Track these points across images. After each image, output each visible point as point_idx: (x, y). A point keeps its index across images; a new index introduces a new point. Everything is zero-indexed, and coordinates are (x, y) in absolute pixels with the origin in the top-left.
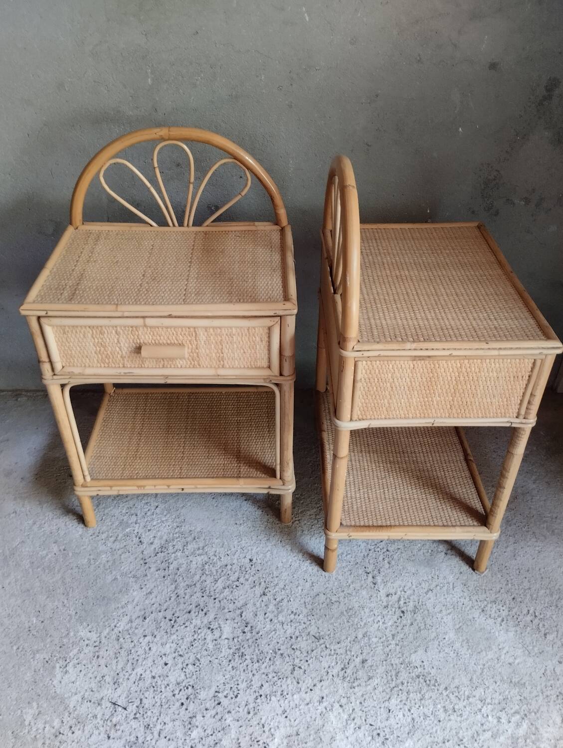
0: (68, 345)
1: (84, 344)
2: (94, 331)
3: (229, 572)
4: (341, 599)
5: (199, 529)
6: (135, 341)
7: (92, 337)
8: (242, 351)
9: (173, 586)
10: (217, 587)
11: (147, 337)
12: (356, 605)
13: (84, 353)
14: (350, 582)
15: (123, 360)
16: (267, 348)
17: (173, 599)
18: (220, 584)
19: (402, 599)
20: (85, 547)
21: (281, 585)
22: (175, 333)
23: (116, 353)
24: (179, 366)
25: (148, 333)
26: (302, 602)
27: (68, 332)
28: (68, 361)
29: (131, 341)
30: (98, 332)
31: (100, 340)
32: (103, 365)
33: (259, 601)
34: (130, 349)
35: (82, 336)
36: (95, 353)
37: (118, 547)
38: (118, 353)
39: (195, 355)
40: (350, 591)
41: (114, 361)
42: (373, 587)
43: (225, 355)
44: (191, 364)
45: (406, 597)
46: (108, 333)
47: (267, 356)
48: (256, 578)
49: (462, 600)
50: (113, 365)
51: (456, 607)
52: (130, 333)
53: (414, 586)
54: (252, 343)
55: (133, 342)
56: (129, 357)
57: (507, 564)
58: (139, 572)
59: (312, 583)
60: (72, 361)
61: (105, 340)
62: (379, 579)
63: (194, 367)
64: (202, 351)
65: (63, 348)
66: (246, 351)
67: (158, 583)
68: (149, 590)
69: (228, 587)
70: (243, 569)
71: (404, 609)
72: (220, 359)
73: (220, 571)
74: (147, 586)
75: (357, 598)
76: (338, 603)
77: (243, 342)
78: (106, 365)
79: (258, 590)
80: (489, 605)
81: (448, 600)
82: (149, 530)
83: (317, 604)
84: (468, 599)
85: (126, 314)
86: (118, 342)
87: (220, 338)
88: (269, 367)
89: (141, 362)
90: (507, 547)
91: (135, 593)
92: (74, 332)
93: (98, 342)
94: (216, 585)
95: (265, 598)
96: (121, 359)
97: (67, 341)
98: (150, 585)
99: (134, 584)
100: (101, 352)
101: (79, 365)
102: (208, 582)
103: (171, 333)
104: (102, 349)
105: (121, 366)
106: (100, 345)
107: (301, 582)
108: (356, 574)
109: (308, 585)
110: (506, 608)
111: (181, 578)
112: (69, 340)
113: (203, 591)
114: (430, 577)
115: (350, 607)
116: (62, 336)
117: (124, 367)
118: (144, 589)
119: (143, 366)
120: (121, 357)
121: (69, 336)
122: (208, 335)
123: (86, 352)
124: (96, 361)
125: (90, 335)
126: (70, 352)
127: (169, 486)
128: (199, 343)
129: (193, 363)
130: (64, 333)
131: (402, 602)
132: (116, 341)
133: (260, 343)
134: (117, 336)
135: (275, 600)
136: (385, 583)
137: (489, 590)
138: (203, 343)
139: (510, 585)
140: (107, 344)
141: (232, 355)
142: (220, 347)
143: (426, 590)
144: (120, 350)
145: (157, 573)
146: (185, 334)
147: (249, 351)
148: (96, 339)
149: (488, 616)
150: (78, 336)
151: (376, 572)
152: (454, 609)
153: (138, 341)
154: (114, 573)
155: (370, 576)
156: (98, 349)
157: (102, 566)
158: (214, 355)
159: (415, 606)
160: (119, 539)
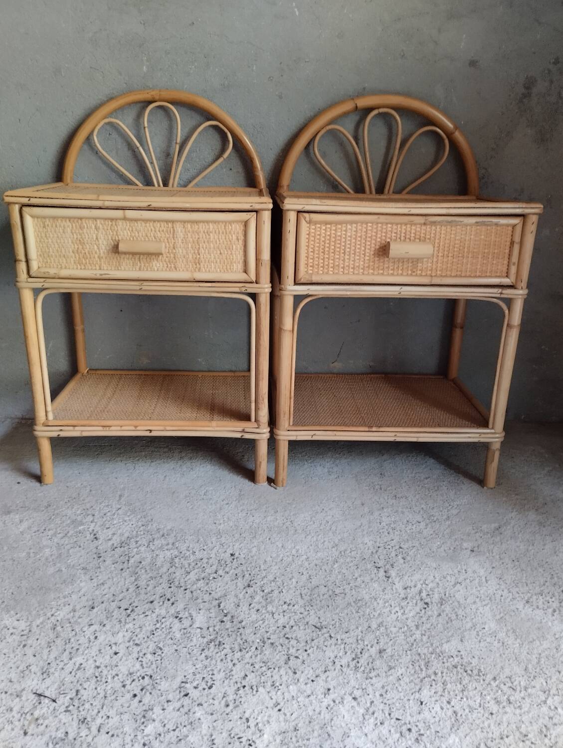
0: (46, 241)
1: (62, 241)
2: (74, 225)
3: (205, 565)
4: (347, 591)
5: (169, 528)
6: (114, 239)
7: (72, 233)
8: (219, 252)
9: (133, 578)
10: (189, 579)
11: (126, 234)
12: (367, 597)
13: (61, 252)
14: (356, 575)
15: (100, 261)
16: (243, 248)
17: (131, 590)
18: (192, 576)
19: (424, 591)
20: (24, 542)
21: (271, 577)
22: (153, 229)
23: (94, 252)
24: (156, 269)
25: (127, 228)
26: (298, 593)
27: (48, 225)
28: (45, 260)
29: (110, 238)
30: (78, 227)
31: (79, 237)
32: (79, 267)
33: (243, 593)
34: (108, 248)
35: (61, 231)
36: (73, 252)
37: (66, 542)
38: (96, 253)
39: (172, 256)
40: (357, 584)
41: (91, 262)
42: (386, 580)
43: (202, 257)
44: (167, 267)
45: (428, 589)
46: (87, 228)
47: (243, 258)
48: (238, 571)
49: (500, 592)
50: (90, 268)
51: (493, 599)
52: (109, 228)
53: (437, 580)
54: (229, 243)
55: (112, 239)
56: (106, 258)
57: (548, 560)
58: (91, 565)
59: (310, 576)
60: (49, 261)
61: (84, 237)
62: (393, 573)
63: (170, 270)
64: (180, 251)
65: (41, 245)
66: (222, 252)
67: (114, 575)
68: (102, 581)
69: (203, 579)
70: (223, 562)
71: (428, 600)
72: (197, 261)
73: (193, 564)
74: (100, 578)
75: (367, 590)
76: (343, 595)
77: (219, 241)
78: (83, 267)
79: (241, 583)
80: (535, 597)
81: (482, 592)
82: (107, 528)
83: (316, 595)
84: (506, 591)
85: (107, 204)
86: (97, 238)
87: (197, 237)
88: (245, 271)
89: (118, 264)
90: (544, 545)
91: (83, 584)
92: (54, 226)
93: (77, 238)
94: (188, 577)
95: (250, 590)
96: (98, 260)
97: (46, 236)
98: (102, 577)
99: (82, 575)
100: (79, 251)
101: (55, 266)
102: (177, 574)
103: (150, 229)
104: (80, 247)
105: (98, 268)
106: (78, 242)
107: (296, 575)
108: (363, 568)
109: (304, 578)
110: (556, 599)
111: (143, 571)
112: (48, 235)
113: (171, 582)
114: (456, 571)
115: (359, 598)
116: (41, 230)
117: (100, 269)
118: (95, 580)
119: (119, 268)
120: (99, 257)
121: (49, 230)
122: (185, 232)
123: (63, 251)
124: (72, 262)
125: (69, 230)
126: (47, 250)
127: (136, 427)
128: (177, 241)
129: (169, 266)
130: (44, 227)
131: (424, 594)
132: (95, 238)
133: (237, 242)
134: (96, 232)
135: (263, 591)
136: (401, 577)
137: (531, 583)
138: (180, 241)
139: (556, 579)
140: (85, 241)
141: (209, 257)
142: (197, 247)
143: (453, 583)
144: (98, 249)
145: (113, 566)
146: (163, 231)
147: (226, 252)
148: (75, 234)
149: (534, 607)
150: (57, 231)
151: (388, 566)
152: (491, 601)
153: (117, 239)
154: (58, 565)
155: (382, 570)
156: (76, 247)
157: (43, 559)
158: (191, 256)
159: (441, 598)
160: (69, 535)
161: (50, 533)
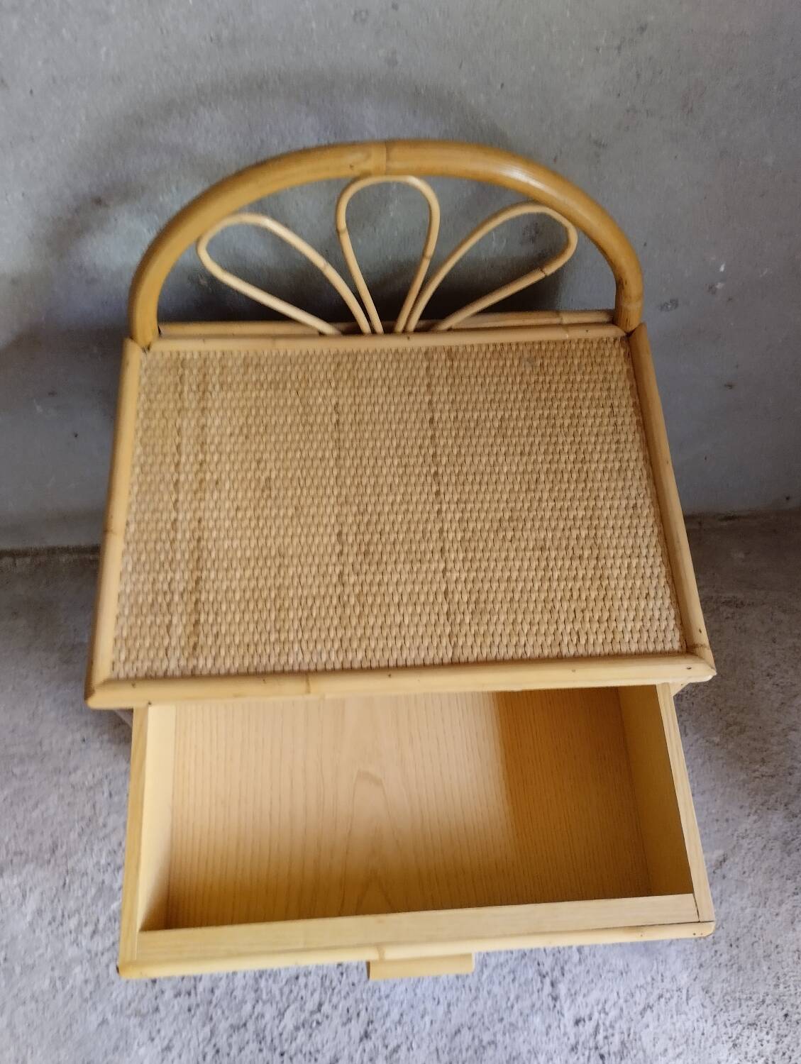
3: (303, 993)
4: (499, 1037)
9: (207, 1029)
10: (285, 1027)
12: (524, 1049)
14: (512, 997)
17: (209, 1058)
18: (289, 1021)
19: (601, 1031)
20: (41, 951)
21: (395, 1015)
26: (433, 1048)
33: (359, 1052)
37: (100, 948)
40: (513, 1019)
42: (552, 1006)
45: (608, 1023)
48: (351, 1001)
49: (702, 1024)
51: (690, 1041)
53: (622, 1001)
57: (779, 942)
58: (145, 1002)
59: (449, 1005)
62: (562, 989)
67: (181, 1025)
68: (166, 1042)
69: (303, 1025)
70: (327, 983)
71: (604, 1051)
73: (286, 990)
74: (163, 1033)
75: (526, 1033)
76: (493, 1046)
79: (357, 1028)
80: (746, 1033)
81: (678, 1025)
83: (457, 1051)
84: (710, 1022)
90: (780, 904)
91: (142, 1051)
94: (282, 1024)
95: (369, 1045)
98: (167, 1031)
99: (138, 1030)
102: (268, 1017)
107: (430, 1005)
108: (523, 980)
109: (441, 1009)
110: (773, 1037)
111: (219, 1012)
113: (260, 1038)
114: (649, 979)
115: (514, 1054)
118: (157, 1041)
131: (600, 1037)
135: (387, 1047)
136: (573, 996)
137: (746, 999)
139: (782, 986)
143: (640, 1008)
145: (176, 1002)
149: (742, 1056)
151: (557, 973)
152: (687, 1046)
154: (100, 1008)
155: (547, 981)
157: (76, 994)
159: (623, 1043)
160: (101, 926)
161: (72, 923)
